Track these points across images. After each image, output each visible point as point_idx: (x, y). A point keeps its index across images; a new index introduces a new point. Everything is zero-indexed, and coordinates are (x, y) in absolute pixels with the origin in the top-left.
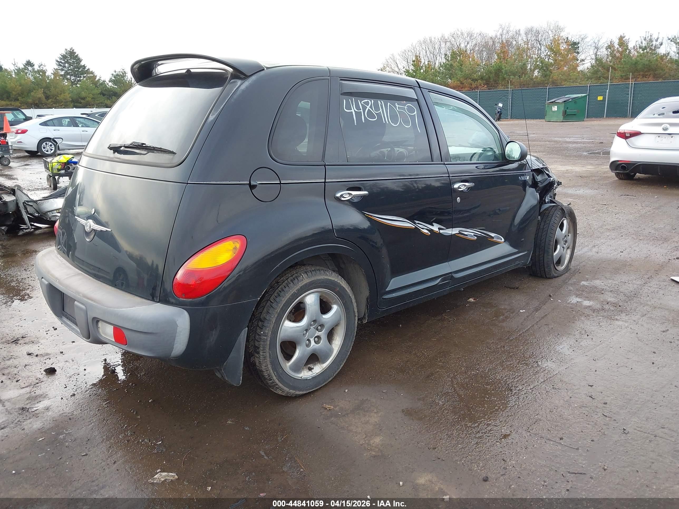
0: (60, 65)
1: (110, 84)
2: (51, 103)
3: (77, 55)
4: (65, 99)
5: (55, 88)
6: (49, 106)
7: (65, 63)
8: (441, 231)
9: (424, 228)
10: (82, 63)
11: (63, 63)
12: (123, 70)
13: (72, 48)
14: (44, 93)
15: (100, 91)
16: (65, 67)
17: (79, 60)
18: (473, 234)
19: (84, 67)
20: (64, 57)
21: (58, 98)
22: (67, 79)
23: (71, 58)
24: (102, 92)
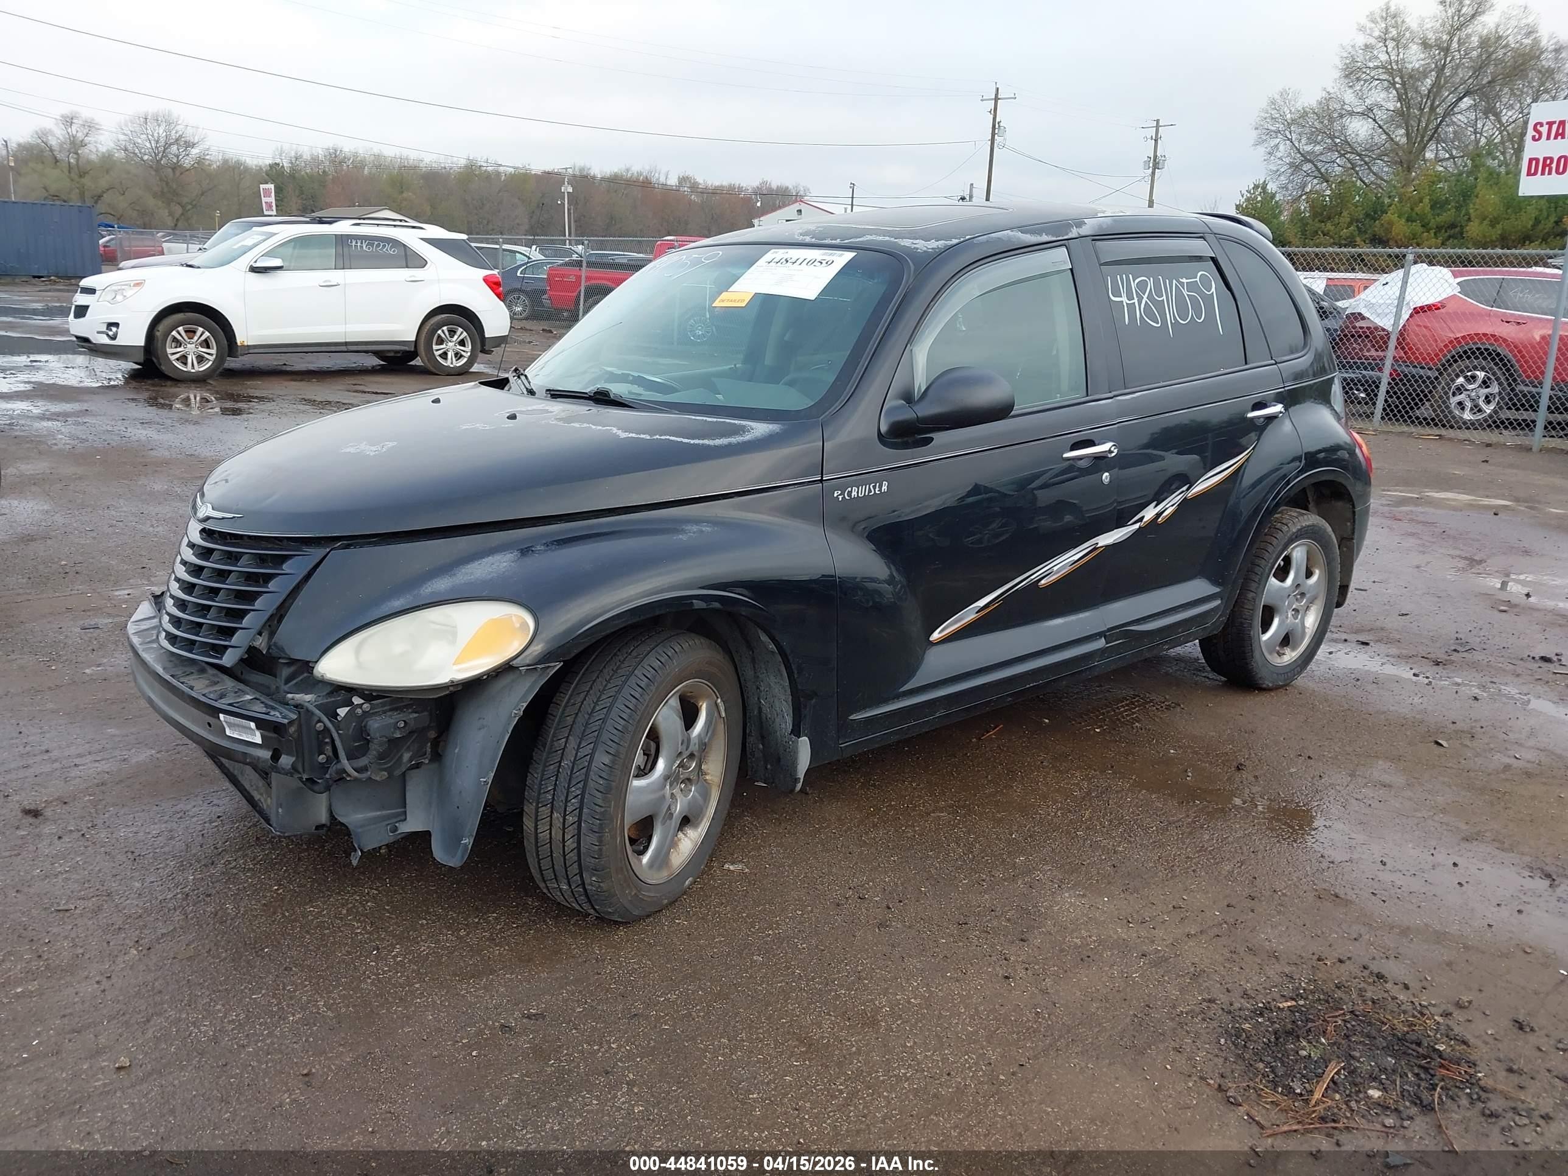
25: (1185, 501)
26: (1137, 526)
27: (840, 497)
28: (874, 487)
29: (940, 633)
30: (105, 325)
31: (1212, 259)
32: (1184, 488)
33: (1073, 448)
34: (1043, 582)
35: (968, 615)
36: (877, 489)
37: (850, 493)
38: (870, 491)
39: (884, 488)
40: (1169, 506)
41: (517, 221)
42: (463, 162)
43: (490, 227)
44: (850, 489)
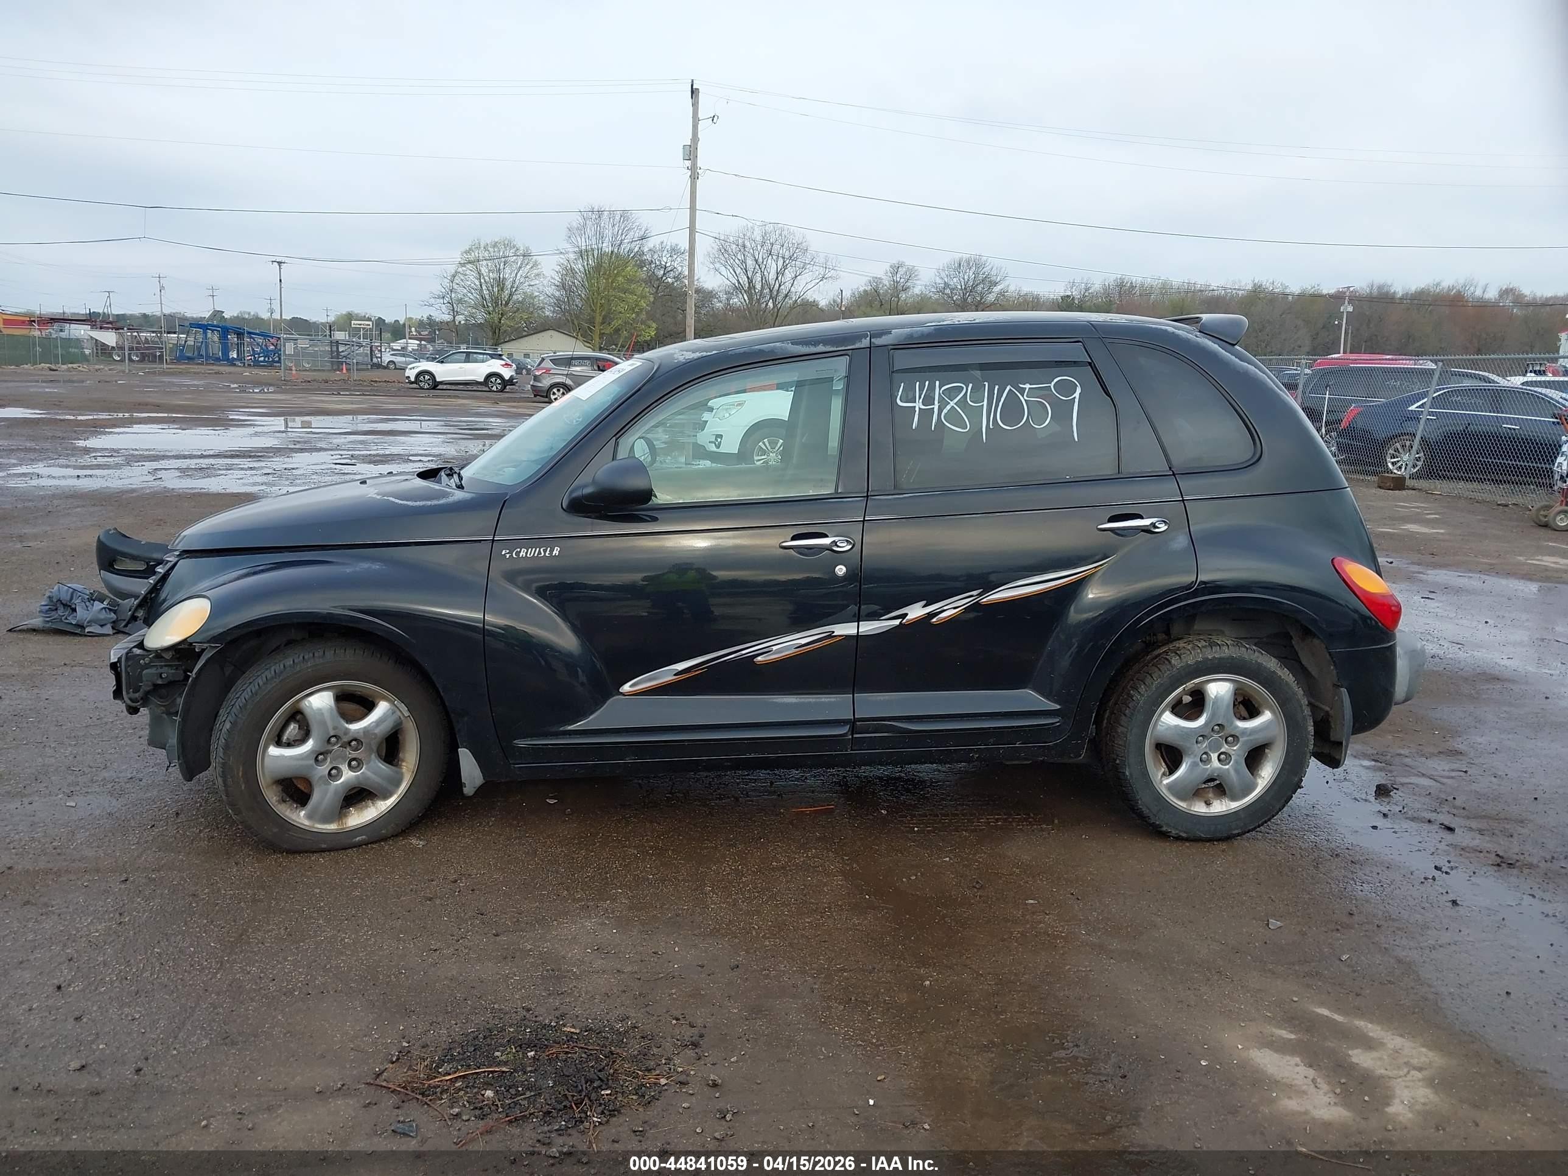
25: (976, 607)
26: (897, 622)
27: (508, 556)
28: (545, 551)
29: (631, 686)
30: (714, 436)
31: (1090, 364)
32: (974, 593)
33: (794, 538)
34: (759, 658)
35: (667, 674)
36: (548, 552)
37: (518, 553)
38: (540, 553)
39: (556, 552)
40: (950, 609)
41: (1299, 343)
42: (1250, 287)
43: (1269, 349)
44: (519, 550)
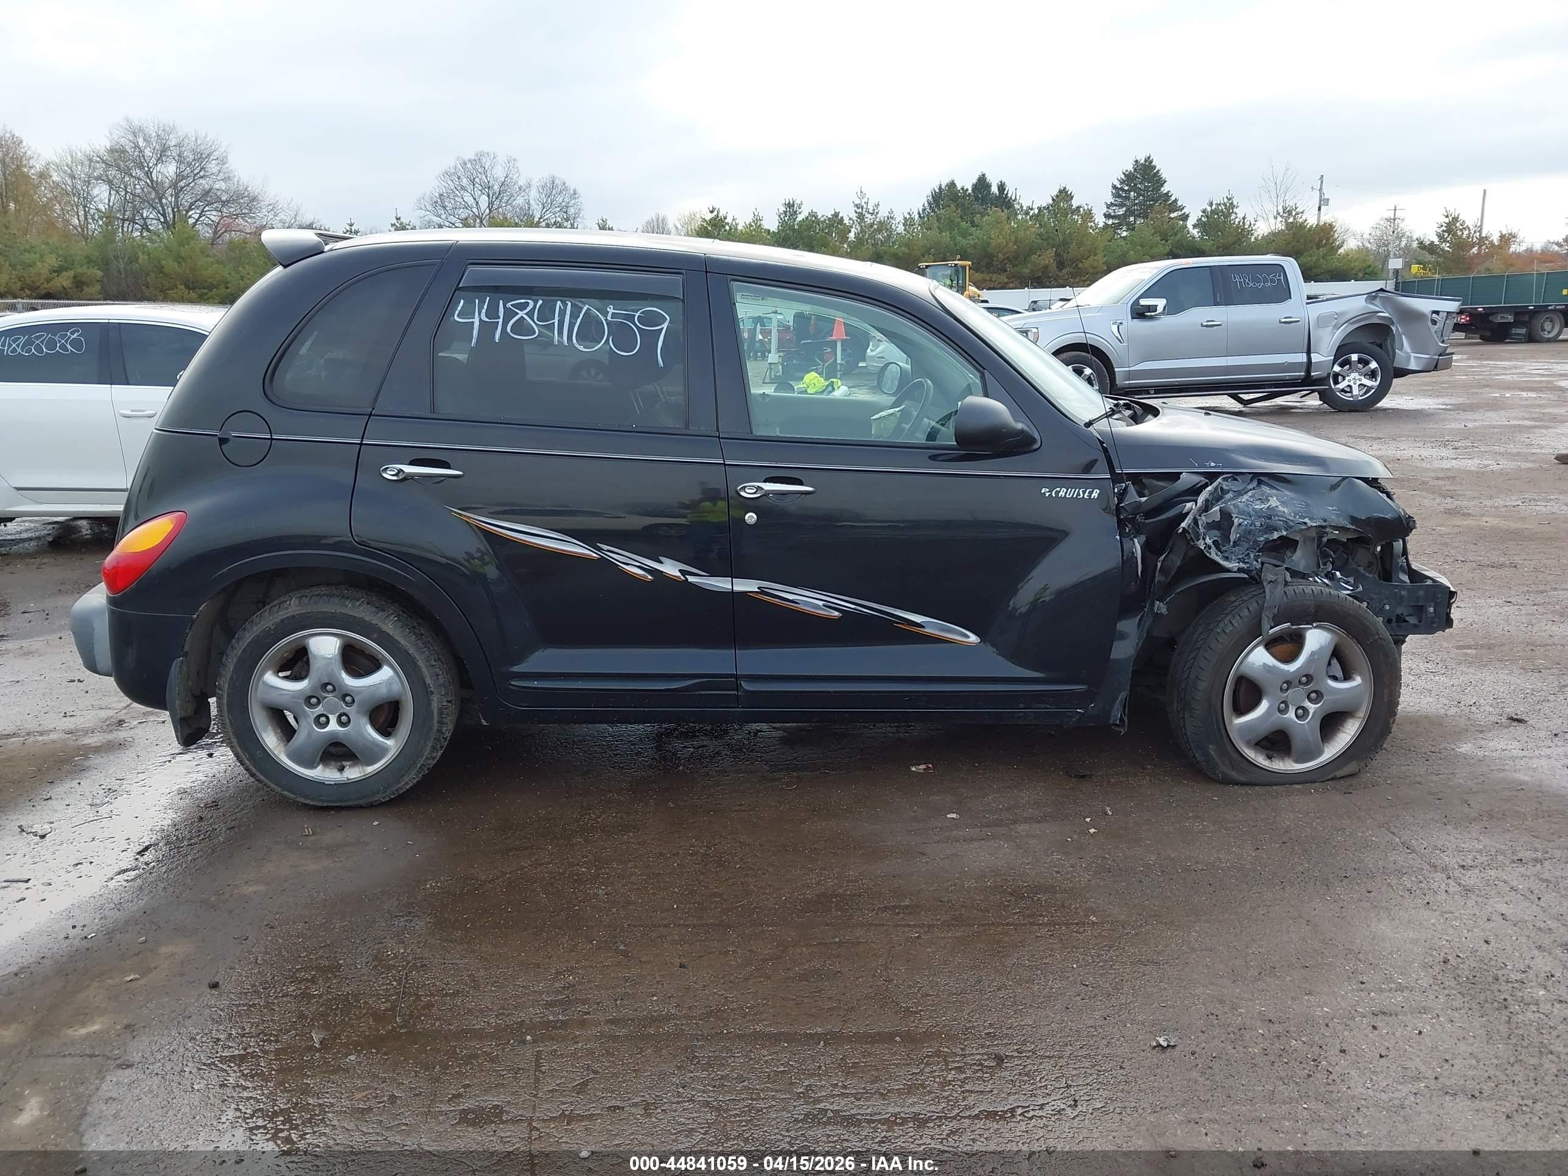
0: (1119, 196)
1: (1195, 232)
2: (1067, 277)
3: (1158, 171)
4: (1094, 268)
5: (1080, 244)
6: (1061, 282)
7: (1129, 191)
8: (691, 579)
9: (634, 565)
10: (1165, 189)
11: (1125, 191)
12: (1229, 199)
13: (1149, 157)
14: (1057, 255)
15: (1168, 249)
16: (1128, 198)
17: (1161, 182)
18: (821, 603)
19: (1167, 196)
20: (1129, 178)
21: (1080, 265)
22: (1128, 224)
23: (1144, 179)
24: (1171, 250)
